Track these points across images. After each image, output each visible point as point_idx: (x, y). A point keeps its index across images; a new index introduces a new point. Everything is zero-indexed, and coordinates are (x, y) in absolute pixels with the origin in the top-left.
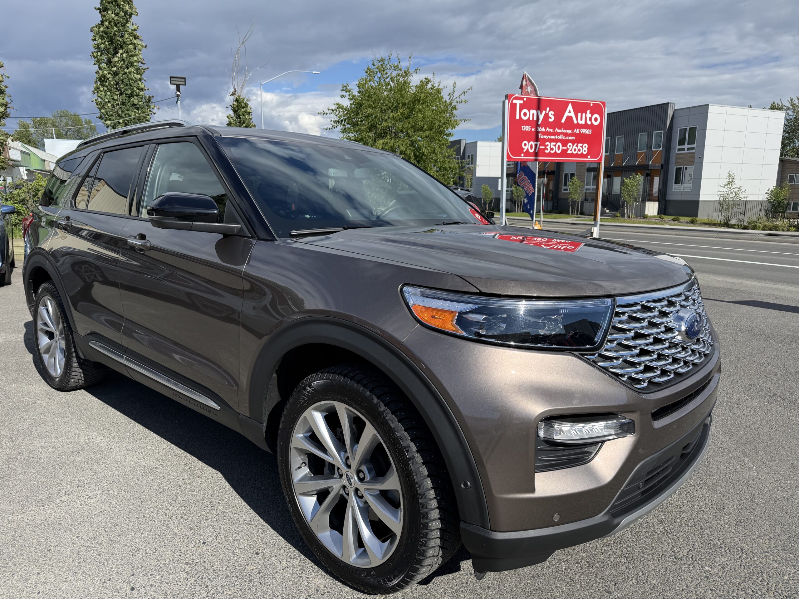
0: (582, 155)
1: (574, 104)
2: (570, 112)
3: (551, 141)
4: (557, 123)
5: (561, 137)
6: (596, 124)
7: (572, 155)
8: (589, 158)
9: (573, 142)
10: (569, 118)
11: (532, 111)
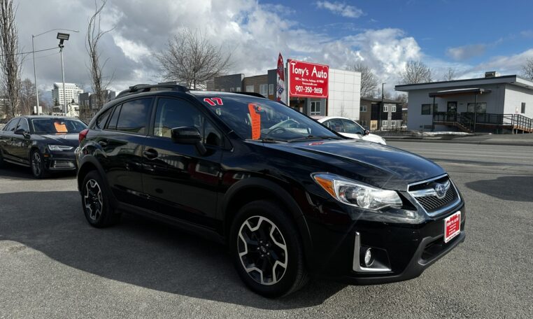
0: (320, 94)
1: (317, 67)
2: (315, 71)
3: (308, 86)
4: (309, 77)
5: (312, 84)
6: (325, 77)
7: (316, 94)
8: (323, 96)
9: (317, 87)
10: (315, 74)
11: (300, 70)
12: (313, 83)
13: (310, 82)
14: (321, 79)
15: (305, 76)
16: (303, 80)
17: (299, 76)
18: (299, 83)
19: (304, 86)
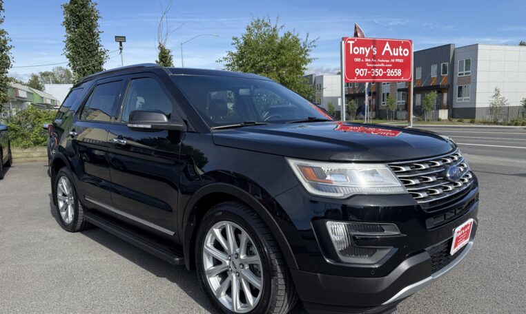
0: (397, 77)
1: (389, 41)
2: (387, 48)
3: (375, 68)
4: (379, 56)
5: (382, 65)
6: (406, 55)
7: (390, 77)
8: (403, 79)
9: (391, 68)
10: (387, 52)
11: (361, 48)
12: (385, 63)
13: (380, 63)
14: (399, 57)
15: (371, 55)
16: (367, 60)
17: (362, 56)
18: (362, 65)
19: (369, 69)
